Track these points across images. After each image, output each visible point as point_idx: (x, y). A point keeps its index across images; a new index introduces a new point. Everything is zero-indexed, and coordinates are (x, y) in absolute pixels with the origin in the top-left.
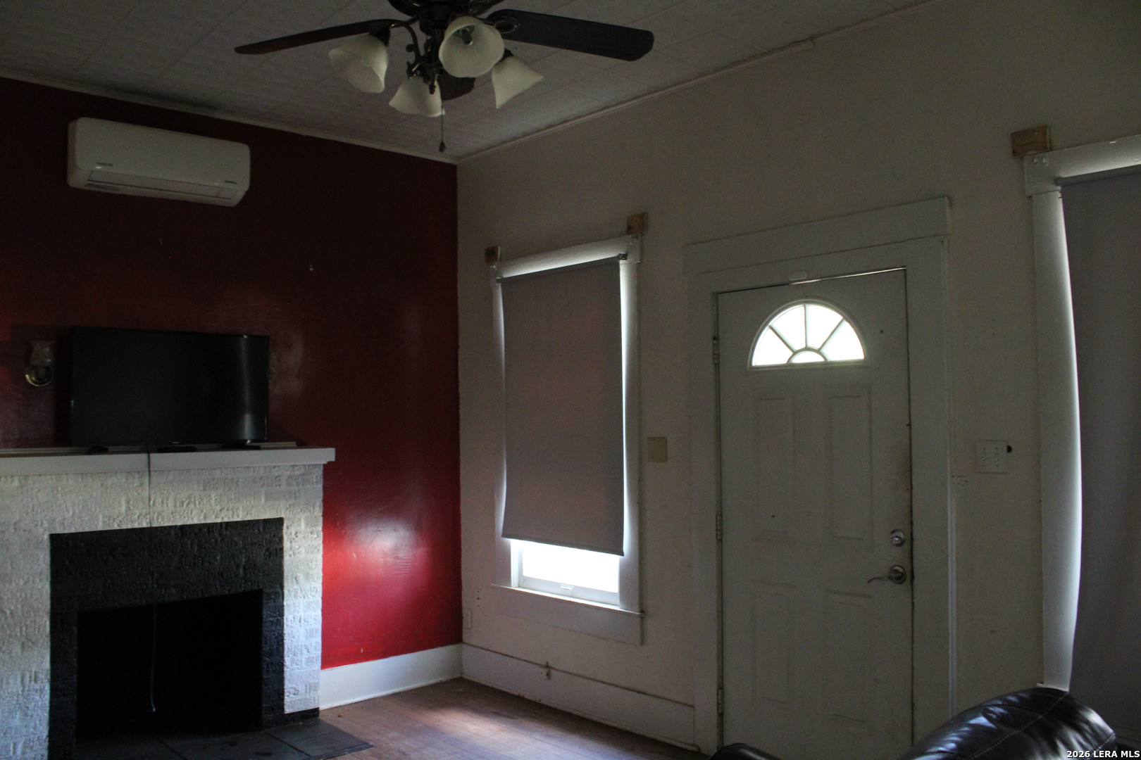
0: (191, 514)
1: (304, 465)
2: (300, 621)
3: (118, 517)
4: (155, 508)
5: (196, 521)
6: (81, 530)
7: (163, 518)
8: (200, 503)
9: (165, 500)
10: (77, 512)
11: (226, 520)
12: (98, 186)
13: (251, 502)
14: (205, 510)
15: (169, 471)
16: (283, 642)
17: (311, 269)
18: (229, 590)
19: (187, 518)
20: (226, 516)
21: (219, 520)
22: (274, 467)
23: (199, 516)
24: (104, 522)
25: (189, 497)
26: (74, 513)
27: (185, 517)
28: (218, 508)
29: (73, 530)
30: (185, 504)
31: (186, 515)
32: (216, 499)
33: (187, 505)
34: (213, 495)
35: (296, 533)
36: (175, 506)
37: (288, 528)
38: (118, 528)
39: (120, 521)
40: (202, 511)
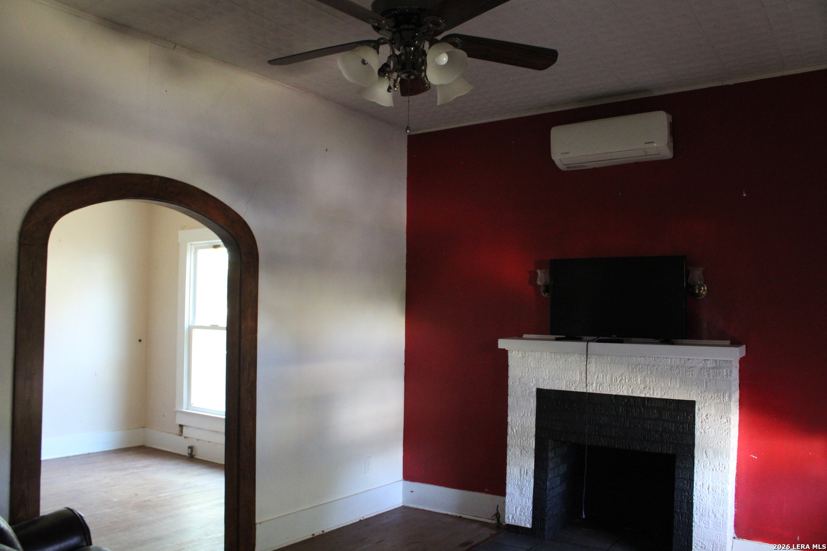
0: (622, 387)
1: (716, 360)
2: (708, 489)
3: (574, 383)
4: (598, 380)
5: (625, 394)
6: (553, 388)
7: (603, 388)
8: (629, 381)
9: (605, 376)
10: (551, 377)
11: (648, 396)
12: (575, 167)
13: (667, 385)
14: (632, 387)
15: (608, 356)
16: (692, 501)
17: (745, 195)
18: (649, 449)
19: (619, 391)
20: (648, 392)
21: (643, 395)
22: (688, 359)
23: (628, 390)
24: (566, 386)
25: (622, 375)
26: (549, 377)
27: (618, 389)
28: (642, 386)
29: (549, 388)
30: (618, 380)
31: (618, 388)
32: (641, 380)
33: (620, 381)
34: (639, 377)
35: (707, 415)
36: (612, 380)
37: (699, 410)
38: (575, 390)
39: (576, 386)
40: (630, 387)
